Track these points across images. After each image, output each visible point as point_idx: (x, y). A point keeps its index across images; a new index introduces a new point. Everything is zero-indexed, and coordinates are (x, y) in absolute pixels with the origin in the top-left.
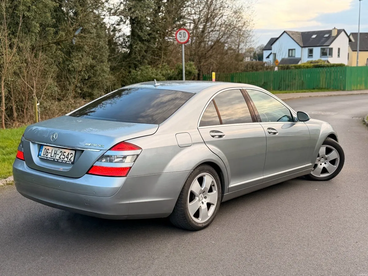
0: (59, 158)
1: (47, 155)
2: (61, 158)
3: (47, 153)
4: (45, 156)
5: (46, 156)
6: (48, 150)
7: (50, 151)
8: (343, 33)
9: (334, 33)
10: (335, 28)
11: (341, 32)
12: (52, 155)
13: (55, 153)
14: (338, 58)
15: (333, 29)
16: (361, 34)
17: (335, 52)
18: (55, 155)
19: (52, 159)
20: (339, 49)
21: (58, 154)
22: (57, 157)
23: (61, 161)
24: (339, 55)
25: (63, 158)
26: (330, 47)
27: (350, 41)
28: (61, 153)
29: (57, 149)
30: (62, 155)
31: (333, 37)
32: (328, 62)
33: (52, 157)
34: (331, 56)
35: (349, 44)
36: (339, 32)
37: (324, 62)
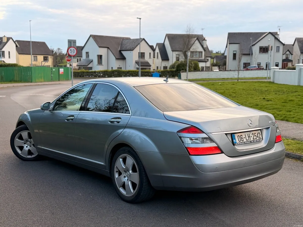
0: (253, 139)
1: (242, 140)
2: (254, 139)
3: (242, 139)
4: (241, 142)
5: (243, 142)
6: (241, 136)
7: (244, 136)
8: (11, 40)
9: (5, 40)
10: (5, 36)
11: (10, 39)
12: (247, 139)
13: (249, 136)
14: (9, 59)
15: (3, 37)
16: (32, 42)
17: (6, 54)
18: (249, 138)
19: (249, 141)
20: (9, 52)
21: (251, 137)
22: (252, 139)
23: (256, 141)
24: (9, 57)
25: (256, 138)
26: (3, 50)
27: (17, 46)
28: (253, 134)
29: (248, 133)
30: (254, 136)
31: (4, 43)
32: (4, 62)
33: (248, 140)
34: (3, 57)
35: (16, 49)
36: (8, 39)
37: (1, 62)
